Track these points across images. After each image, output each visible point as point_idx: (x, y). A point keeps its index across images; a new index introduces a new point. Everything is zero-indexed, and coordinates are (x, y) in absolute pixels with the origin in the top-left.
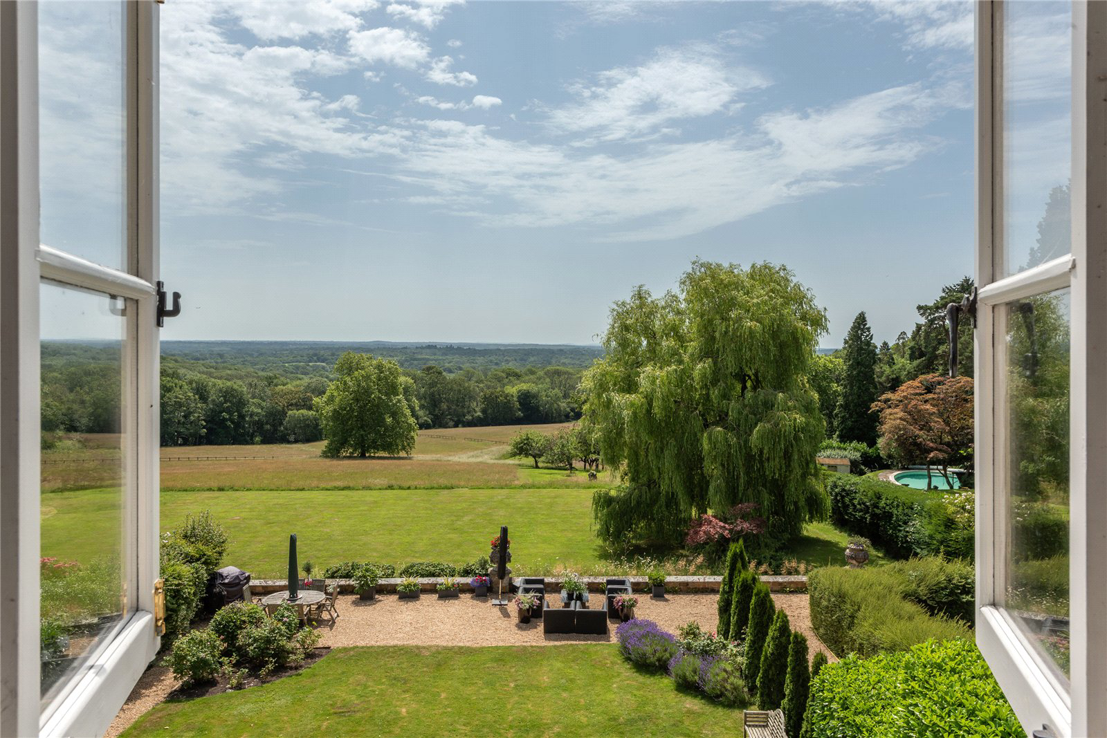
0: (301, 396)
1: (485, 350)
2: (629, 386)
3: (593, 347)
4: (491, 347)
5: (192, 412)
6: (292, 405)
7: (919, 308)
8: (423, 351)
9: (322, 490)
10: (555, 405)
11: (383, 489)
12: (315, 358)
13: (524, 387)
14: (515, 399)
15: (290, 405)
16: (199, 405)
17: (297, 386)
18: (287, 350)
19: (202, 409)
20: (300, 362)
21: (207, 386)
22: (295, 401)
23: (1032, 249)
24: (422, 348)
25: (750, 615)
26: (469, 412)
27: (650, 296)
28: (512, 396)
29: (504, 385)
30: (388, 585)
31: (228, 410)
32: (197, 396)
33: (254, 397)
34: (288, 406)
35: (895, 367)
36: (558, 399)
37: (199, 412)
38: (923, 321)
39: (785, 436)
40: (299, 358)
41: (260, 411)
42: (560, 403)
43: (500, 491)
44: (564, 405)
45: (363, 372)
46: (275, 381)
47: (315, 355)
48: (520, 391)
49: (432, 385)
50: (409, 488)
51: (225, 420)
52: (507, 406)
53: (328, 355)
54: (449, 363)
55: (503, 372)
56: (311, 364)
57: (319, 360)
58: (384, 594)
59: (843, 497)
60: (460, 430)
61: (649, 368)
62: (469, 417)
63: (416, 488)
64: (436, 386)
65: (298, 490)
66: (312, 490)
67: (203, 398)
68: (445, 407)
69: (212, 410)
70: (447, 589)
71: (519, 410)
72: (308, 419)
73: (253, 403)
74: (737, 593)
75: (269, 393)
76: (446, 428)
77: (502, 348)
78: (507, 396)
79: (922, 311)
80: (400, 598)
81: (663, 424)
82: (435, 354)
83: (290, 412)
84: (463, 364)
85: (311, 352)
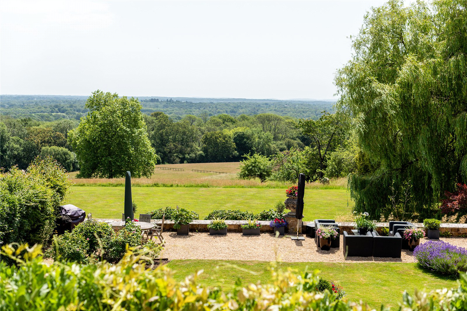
0: (52, 135)
1: (201, 103)
3: (294, 101)
4: (205, 102)
6: (44, 142)
8: (147, 103)
9: (99, 186)
10: (267, 145)
11: (150, 186)
12: (57, 109)
13: (240, 130)
14: (232, 140)
17: (48, 126)
18: (33, 103)
20: (44, 112)
22: (47, 139)
24: (146, 101)
26: (192, 151)
28: (230, 137)
29: (221, 129)
30: (199, 225)
33: (13, 135)
34: (41, 143)
36: (269, 140)
40: (43, 109)
41: (18, 146)
42: (270, 144)
43: (250, 189)
44: (275, 145)
45: (110, 108)
46: (29, 123)
47: (56, 106)
48: (236, 133)
49: (162, 127)
50: (172, 186)
52: (225, 147)
53: (68, 107)
54: (169, 114)
55: (220, 118)
56: (53, 114)
57: (60, 111)
58: (196, 232)
60: (186, 166)
62: (193, 155)
63: (177, 186)
64: (164, 128)
65: (79, 185)
66: (90, 186)
68: (172, 146)
70: (251, 228)
71: (236, 150)
72: (58, 154)
73: (13, 139)
75: (26, 132)
76: (173, 164)
77: (215, 102)
78: (225, 137)
80: (211, 234)
82: (157, 107)
83: (43, 148)
84: (182, 114)
85: (53, 104)
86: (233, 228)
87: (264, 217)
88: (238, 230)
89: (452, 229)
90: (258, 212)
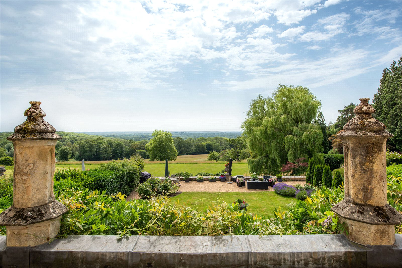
0: (140, 145)
1: (193, 133)
2: (259, 125)
5: (108, 150)
7: (339, 111)
9: (156, 164)
11: (175, 164)
12: (142, 136)
13: (208, 142)
14: (205, 146)
15: (136, 148)
16: (110, 148)
17: (138, 143)
18: (133, 134)
19: (111, 149)
20: (137, 137)
21: (112, 142)
23: (379, 88)
24: (174, 133)
25: (323, 176)
26: (191, 150)
27: (263, 98)
29: (201, 142)
30: (193, 178)
31: (118, 150)
32: (109, 146)
33: (126, 146)
35: (330, 131)
36: (218, 146)
37: (110, 150)
38: (340, 115)
39: (313, 137)
41: (128, 150)
43: (212, 164)
44: (220, 148)
45: (161, 135)
46: (132, 141)
48: (207, 144)
50: (183, 164)
51: (117, 153)
52: (203, 148)
53: (146, 135)
54: (182, 137)
55: (200, 138)
56: (140, 138)
58: (192, 181)
59: (328, 161)
60: (188, 156)
61: (266, 117)
62: (191, 152)
63: (185, 164)
64: (180, 142)
65: (150, 164)
66: (153, 164)
67: (111, 146)
68: (183, 149)
69: (114, 150)
70: (212, 179)
71: (206, 150)
72: (142, 152)
74: (315, 172)
75: (130, 145)
76: (184, 155)
77: (198, 133)
78: (203, 145)
79: (340, 112)
80: (198, 182)
81: (271, 136)
82: (178, 135)
83: (137, 150)
84: (187, 137)
86: (206, 179)
87: (217, 175)
88: (207, 180)
89: (287, 178)
90: (215, 173)
